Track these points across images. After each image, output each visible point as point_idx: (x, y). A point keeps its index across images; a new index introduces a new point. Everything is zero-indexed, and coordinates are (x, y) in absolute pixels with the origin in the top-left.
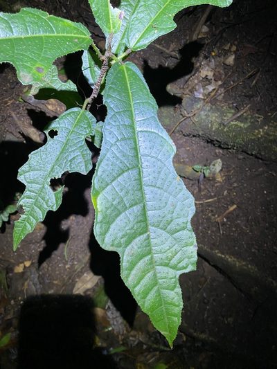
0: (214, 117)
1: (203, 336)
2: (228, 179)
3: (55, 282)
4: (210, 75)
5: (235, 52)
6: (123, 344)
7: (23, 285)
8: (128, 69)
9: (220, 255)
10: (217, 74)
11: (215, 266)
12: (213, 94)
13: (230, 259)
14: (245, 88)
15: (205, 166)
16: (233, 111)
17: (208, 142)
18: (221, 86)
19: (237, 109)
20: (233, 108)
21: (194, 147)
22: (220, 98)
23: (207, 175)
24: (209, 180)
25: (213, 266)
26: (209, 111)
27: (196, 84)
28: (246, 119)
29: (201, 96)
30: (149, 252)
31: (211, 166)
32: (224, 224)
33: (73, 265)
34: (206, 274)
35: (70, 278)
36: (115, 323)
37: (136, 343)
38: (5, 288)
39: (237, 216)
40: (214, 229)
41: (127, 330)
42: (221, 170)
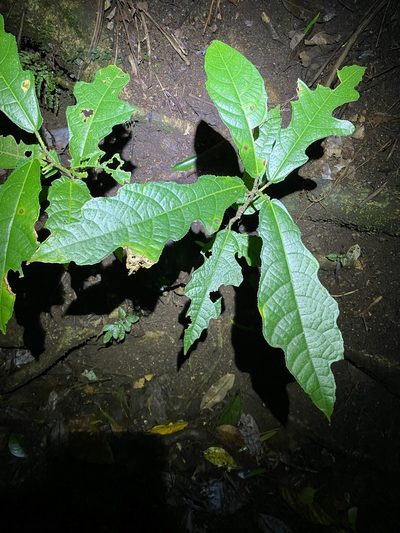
0: (346, 199)
1: (355, 453)
2: (369, 266)
3: (180, 397)
4: (338, 152)
5: (364, 123)
6: (261, 466)
7: (146, 401)
8: (275, 205)
9: (367, 355)
10: (345, 151)
11: (362, 369)
12: (342, 174)
13: (380, 360)
14: (380, 162)
15: (341, 254)
16: (368, 190)
17: (342, 226)
18: (352, 164)
19: (373, 187)
20: (367, 187)
21: (326, 233)
22: (352, 177)
23: (344, 264)
24: (347, 269)
25: (360, 368)
26: (340, 193)
27: (323, 165)
28: (384, 197)
29: (329, 178)
30: (306, 348)
31: (349, 253)
32: (369, 319)
33: (198, 377)
34: (352, 380)
35: (196, 391)
36: (250, 442)
37: (276, 464)
38: (125, 407)
39: (384, 309)
40: (359, 326)
41: (264, 450)
42: (361, 256)
